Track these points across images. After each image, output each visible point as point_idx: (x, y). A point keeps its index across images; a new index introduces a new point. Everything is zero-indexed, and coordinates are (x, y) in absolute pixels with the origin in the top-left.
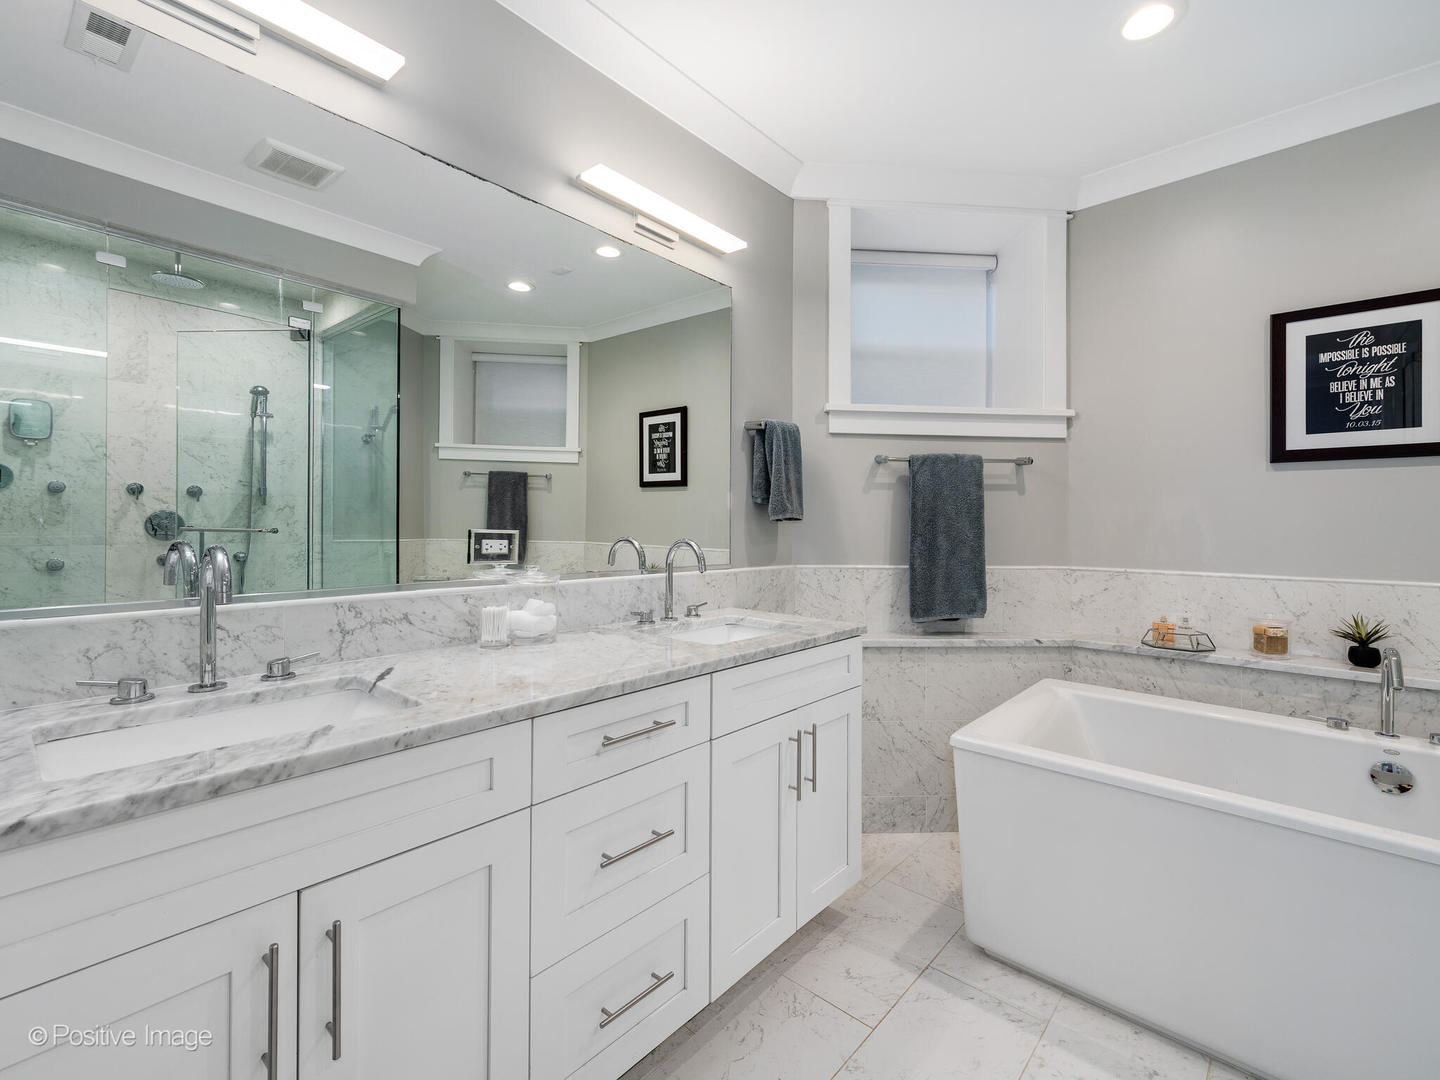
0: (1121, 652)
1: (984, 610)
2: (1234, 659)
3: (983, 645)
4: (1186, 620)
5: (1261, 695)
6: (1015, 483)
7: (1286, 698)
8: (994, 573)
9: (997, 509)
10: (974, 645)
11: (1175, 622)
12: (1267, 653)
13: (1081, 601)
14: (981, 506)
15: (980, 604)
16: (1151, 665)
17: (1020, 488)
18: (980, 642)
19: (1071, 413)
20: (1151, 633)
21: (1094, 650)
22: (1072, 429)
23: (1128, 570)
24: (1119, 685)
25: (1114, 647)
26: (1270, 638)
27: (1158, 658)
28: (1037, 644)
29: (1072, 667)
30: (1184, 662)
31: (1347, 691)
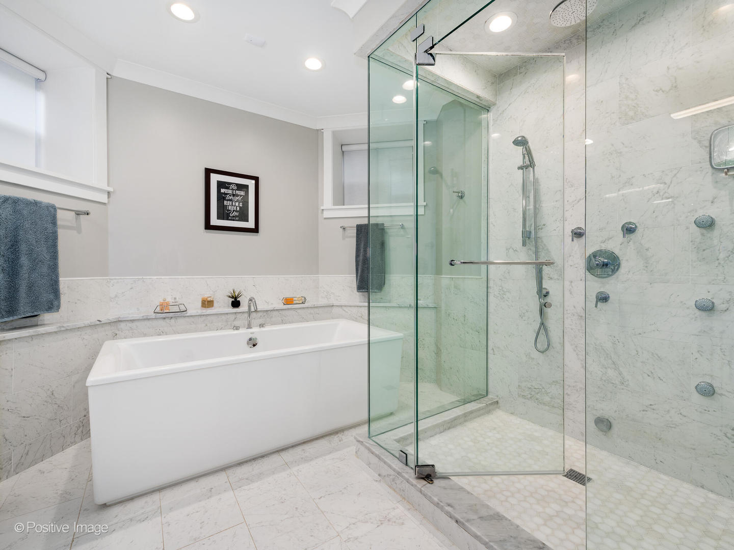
0: (147, 319)
1: (58, 307)
2: (197, 312)
3: (63, 329)
4: (175, 299)
5: (206, 325)
6: (75, 225)
7: (215, 324)
8: (64, 282)
9: (66, 241)
10: (56, 330)
11: (170, 300)
12: (208, 307)
13: (116, 296)
14: (55, 238)
15: (56, 303)
16: (161, 322)
17: (78, 229)
18: (60, 327)
19: (111, 189)
20: (159, 307)
21: (131, 320)
22: (111, 199)
23: (144, 277)
24: (145, 335)
25: (143, 316)
26: (208, 301)
27: (165, 318)
28: (98, 323)
29: (117, 332)
30: (176, 318)
31: (233, 317)
